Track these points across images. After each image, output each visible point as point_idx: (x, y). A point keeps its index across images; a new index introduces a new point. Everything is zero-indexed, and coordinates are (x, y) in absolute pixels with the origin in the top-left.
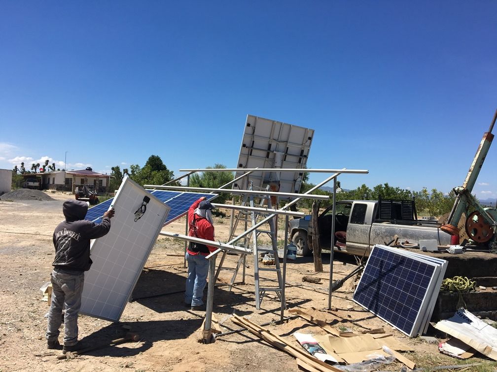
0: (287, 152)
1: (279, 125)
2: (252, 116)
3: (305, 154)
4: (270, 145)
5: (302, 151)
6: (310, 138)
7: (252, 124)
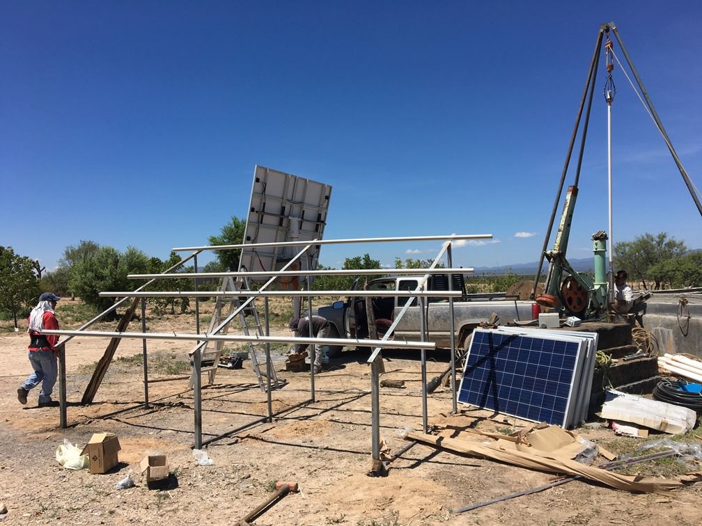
0: (302, 218)
1: (292, 180)
2: (262, 167)
3: (322, 219)
4: (283, 208)
5: (320, 215)
6: (327, 198)
7: (261, 180)
